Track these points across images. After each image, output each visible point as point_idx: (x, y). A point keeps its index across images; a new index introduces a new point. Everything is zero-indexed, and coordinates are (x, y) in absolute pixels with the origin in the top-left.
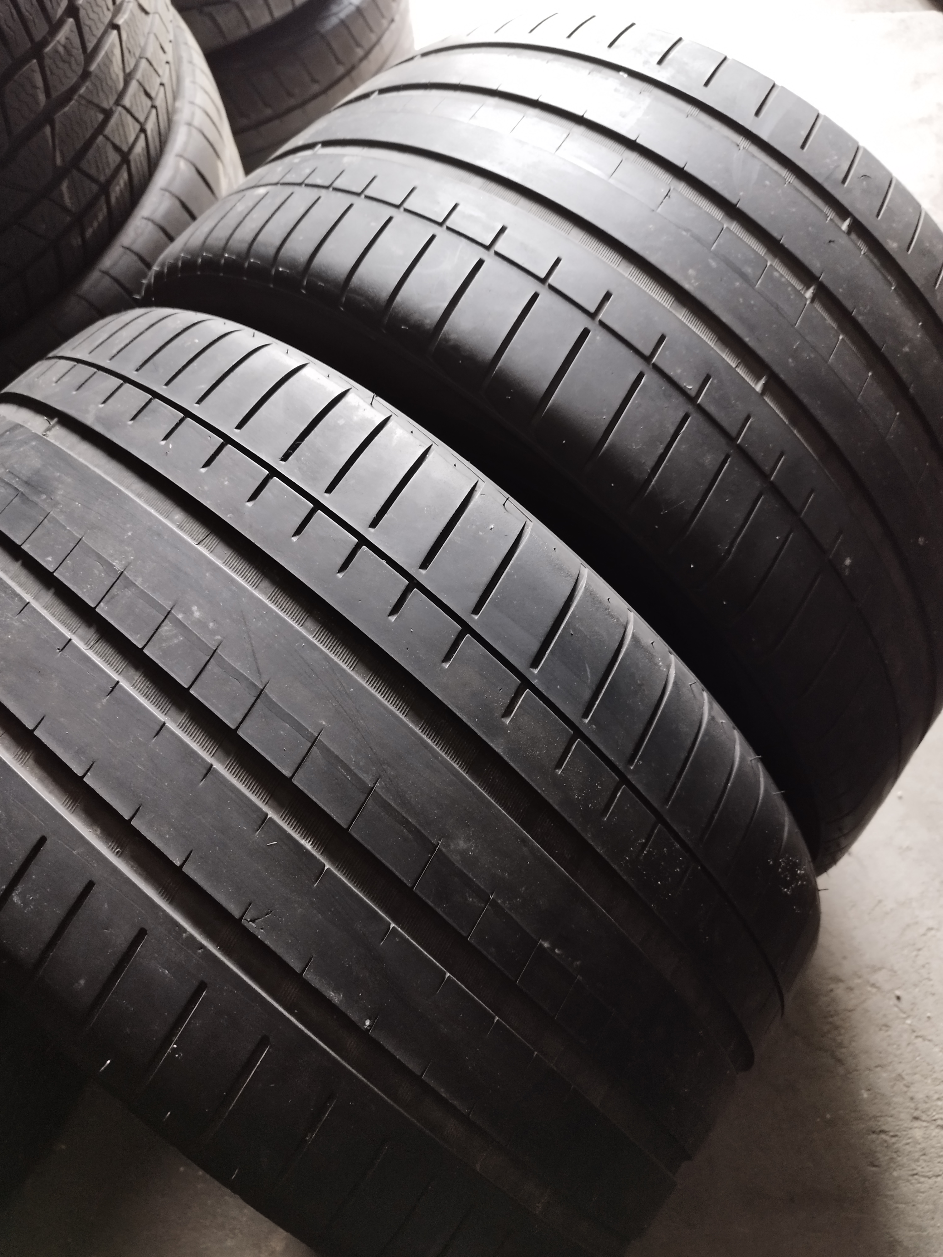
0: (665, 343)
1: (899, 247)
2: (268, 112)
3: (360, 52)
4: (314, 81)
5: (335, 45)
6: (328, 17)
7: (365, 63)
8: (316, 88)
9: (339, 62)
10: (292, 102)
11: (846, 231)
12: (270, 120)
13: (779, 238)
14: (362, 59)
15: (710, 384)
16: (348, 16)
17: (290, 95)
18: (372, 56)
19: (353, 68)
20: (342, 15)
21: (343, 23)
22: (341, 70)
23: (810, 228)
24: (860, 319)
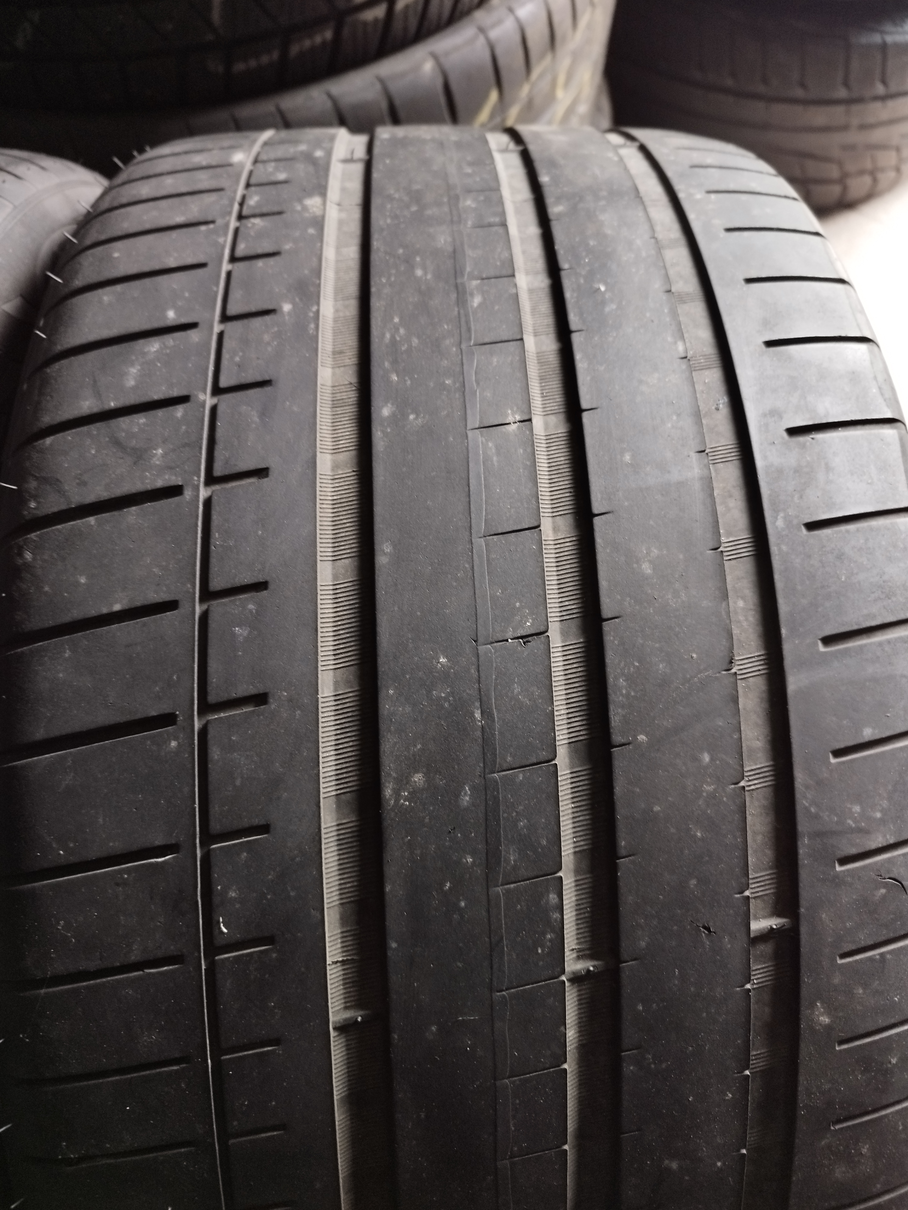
0: (260, 839)
1: (829, 1028)
2: (729, 82)
3: (880, 89)
4: (803, 85)
5: (855, 64)
6: (873, 30)
7: (878, 105)
8: (799, 93)
9: (846, 84)
10: (761, 89)
11: (752, 935)
12: (726, 91)
13: (622, 852)
14: (877, 98)
15: (260, 951)
16: (896, 45)
17: (765, 80)
18: (890, 104)
19: (859, 100)
20: (889, 39)
21: (884, 47)
22: (842, 93)
23: (693, 882)
24: (629, 1069)
